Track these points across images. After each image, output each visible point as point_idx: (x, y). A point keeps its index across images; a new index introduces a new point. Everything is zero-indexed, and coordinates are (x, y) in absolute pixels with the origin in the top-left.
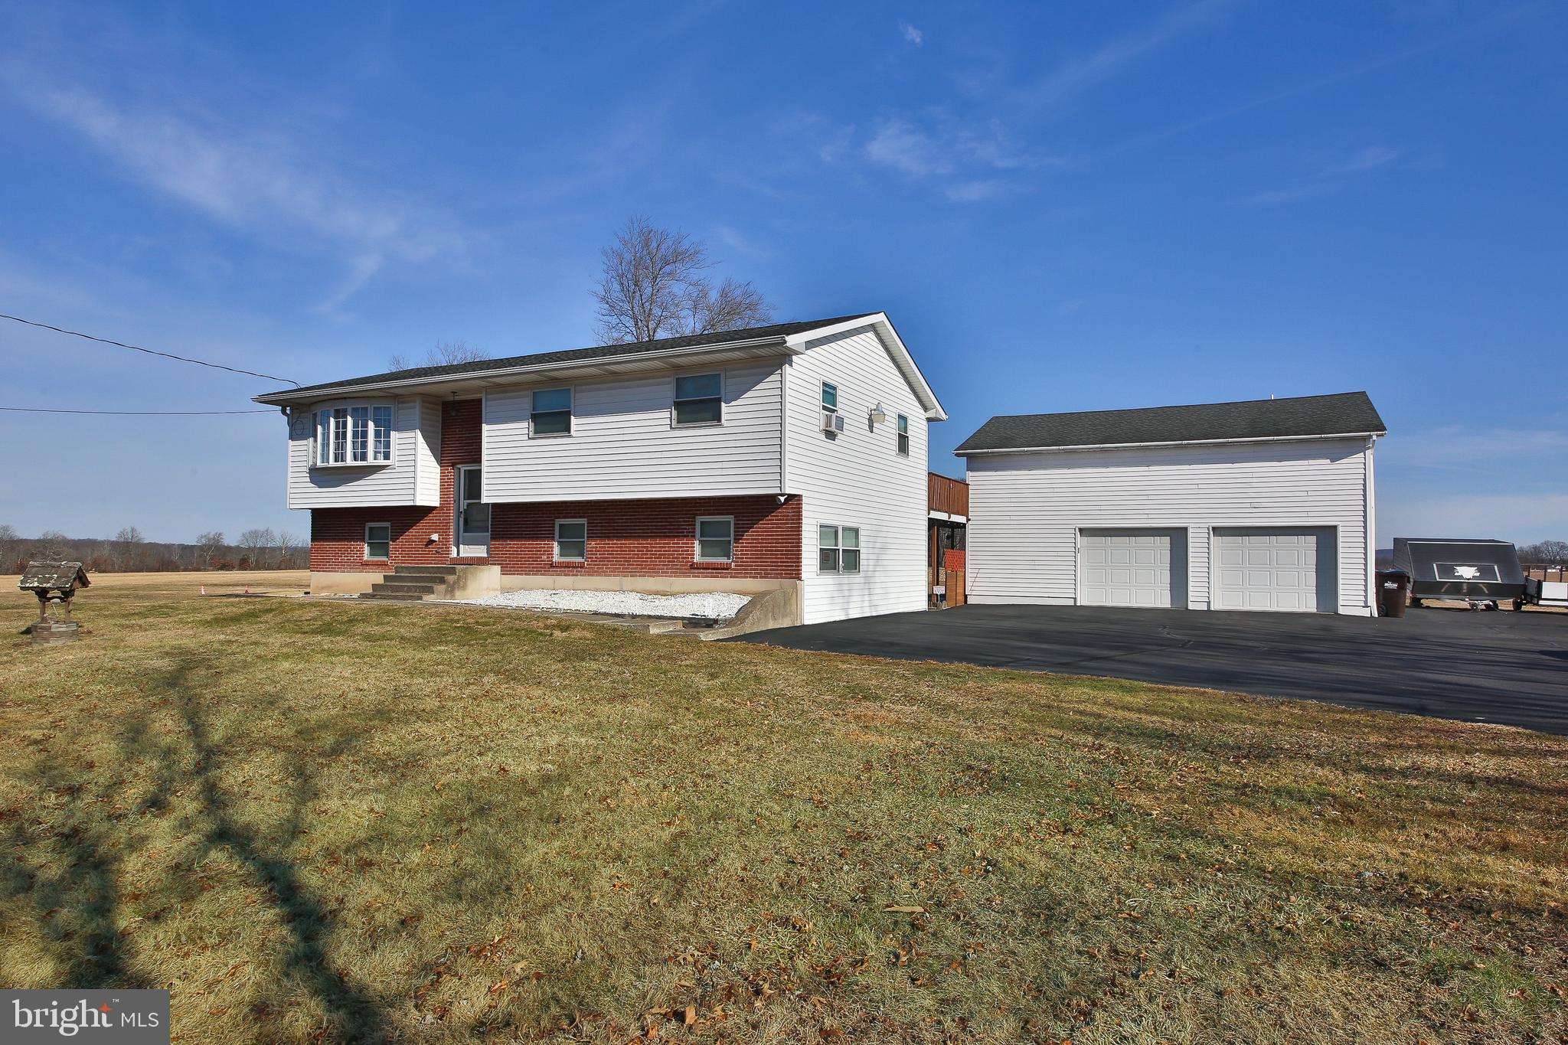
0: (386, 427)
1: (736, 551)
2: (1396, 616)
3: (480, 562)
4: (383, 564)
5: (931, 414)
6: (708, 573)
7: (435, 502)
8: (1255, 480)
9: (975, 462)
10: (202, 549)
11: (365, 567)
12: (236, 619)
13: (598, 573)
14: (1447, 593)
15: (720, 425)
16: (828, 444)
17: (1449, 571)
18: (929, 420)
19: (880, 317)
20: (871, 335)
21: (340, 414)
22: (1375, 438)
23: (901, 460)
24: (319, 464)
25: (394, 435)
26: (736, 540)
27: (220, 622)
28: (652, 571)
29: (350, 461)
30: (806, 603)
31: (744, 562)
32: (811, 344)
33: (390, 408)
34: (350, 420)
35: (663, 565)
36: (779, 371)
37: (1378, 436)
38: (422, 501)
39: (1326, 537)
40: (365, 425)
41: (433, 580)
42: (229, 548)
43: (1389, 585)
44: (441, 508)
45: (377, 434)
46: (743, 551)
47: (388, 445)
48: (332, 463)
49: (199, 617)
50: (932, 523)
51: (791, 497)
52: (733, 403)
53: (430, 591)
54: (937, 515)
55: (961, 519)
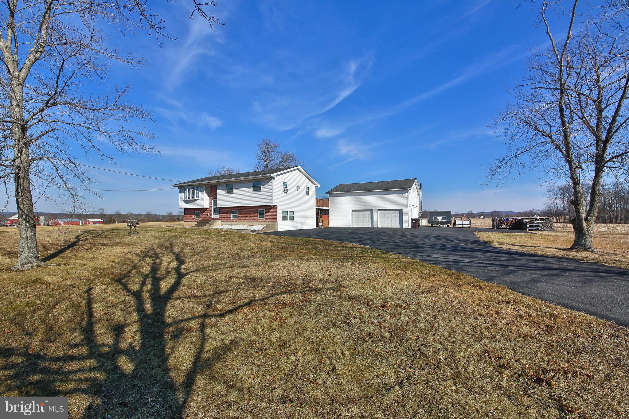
0: (198, 190)
2: (413, 228)
3: (217, 219)
4: (198, 220)
5: (316, 186)
6: (258, 221)
7: (208, 207)
8: (386, 199)
9: (330, 195)
10: (168, 216)
11: (195, 220)
12: (166, 231)
13: (240, 221)
14: (436, 223)
15: (261, 191)
16: (285, 194)
17: (436, 218)
18: (316, 187)
19: (299, 167)
20: (298, 171)
21: (189, 189)
23: (307, 196)
24: (185, 199)
25: (200, 193)
26: (265, 214)
27: (163, 231)
28: (250, 221)
29: (191, 199)
30: (278, 227)
31: (266, 218)
32: (277, 175)
33: (199, 187)
34: (191, 190)
35: (252, 219)
36: (271, 181)
38: (205, 207)
39: (400, 211)
40: (194, 191)
41: (206, 223)
42: (175, 216)
43: (414, 222)
44: (210, 208)
45: (197, 192)
46: (266, 216)
47: (199, 195)
48: (188, 199)
49: (160, 231)
50: (316, 209)
51: (274, 206)
52: (263, 187)
53: (205, 225)
54: (317, 207)
55: (328, 208)
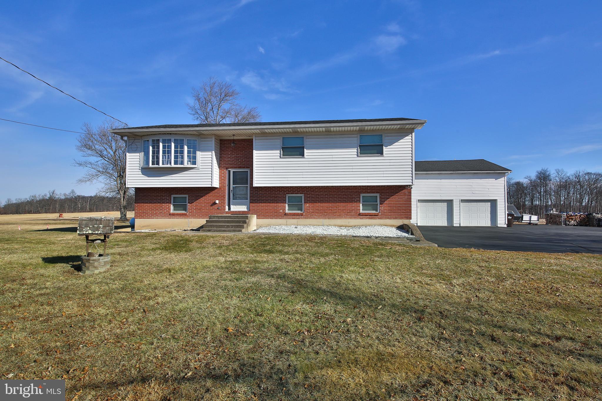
0: (194, 149)
1: (381, 208)
2: (511, 227)
4: (184, 214)
6: (367, 217)
7: (217, 185)
8: (474, 185)
11: (172, 216)
13: (311, 218)
15: (383, 156)
21: (166, 142)
22: (509, 173)
25: (199, 154)
26: (381, 204)
28: (340, 216)
29: (173, 165)
31: (385, 213)
33: (196, 140)
34: (173, 145)
35: (344, 214)
36: (411, 135)
37: (510, 172)
38: (214, 186)
39: (493, 203)
40: (182, 147)
43: (510, 217)
44: (220, 188)
45: (189, 152)
46: (384, 208)
47: (195, 158)
52: (389, 147)
